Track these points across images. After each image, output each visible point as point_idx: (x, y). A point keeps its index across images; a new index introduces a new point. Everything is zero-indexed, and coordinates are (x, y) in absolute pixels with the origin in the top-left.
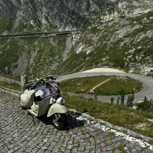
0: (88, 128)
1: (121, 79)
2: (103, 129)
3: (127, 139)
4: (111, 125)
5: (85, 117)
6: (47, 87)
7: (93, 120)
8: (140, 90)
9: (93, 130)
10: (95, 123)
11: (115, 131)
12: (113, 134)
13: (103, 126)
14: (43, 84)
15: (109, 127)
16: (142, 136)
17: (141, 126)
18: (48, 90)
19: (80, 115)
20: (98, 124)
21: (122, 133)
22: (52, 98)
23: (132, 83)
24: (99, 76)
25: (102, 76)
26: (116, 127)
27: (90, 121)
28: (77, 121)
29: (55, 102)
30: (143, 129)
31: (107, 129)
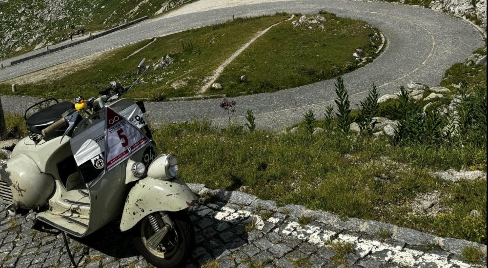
0: (263, 244)
1: (305, 25)
2: (315, 239)
3: (397, 259)
4: (334, 220)
5: (242, 206)
6: (109, 126)
7: (272, 214)
8: (375, 56)
9: (281, 249)
10: (282, 224)
11: (353, 239)
12: (350, 249)
13: (311, 229)
14: (96, 117)
15: (330, 228)
16: (440, 241)
17: (427, 204)
18: (113, 136)
19: (225, 202)
20: (295, 224)
21: (376, 243)
22: (131, 163)
23: (344, 31)
24: (229, 24)
25: (240, 20)
26: (353, 222)
27: (265, 218)
28: (220, 227)
29: (144, 176)
30: (434, 213)
31: (326, 237)
